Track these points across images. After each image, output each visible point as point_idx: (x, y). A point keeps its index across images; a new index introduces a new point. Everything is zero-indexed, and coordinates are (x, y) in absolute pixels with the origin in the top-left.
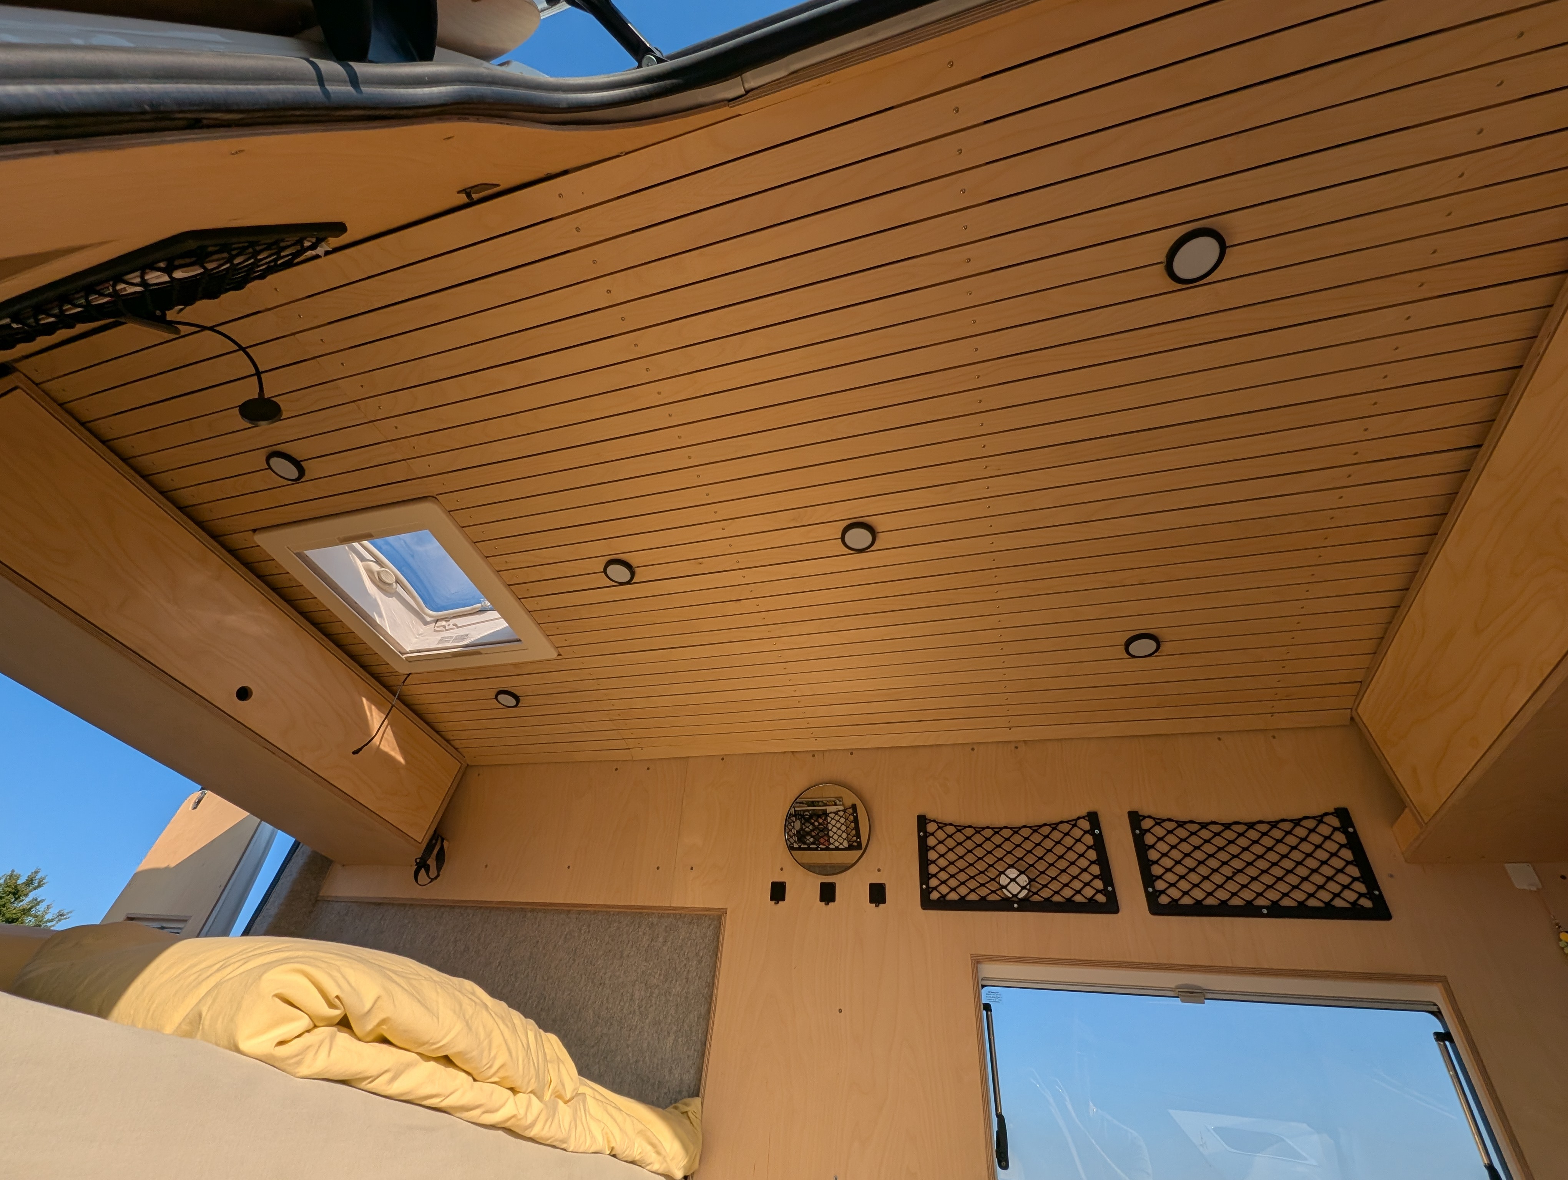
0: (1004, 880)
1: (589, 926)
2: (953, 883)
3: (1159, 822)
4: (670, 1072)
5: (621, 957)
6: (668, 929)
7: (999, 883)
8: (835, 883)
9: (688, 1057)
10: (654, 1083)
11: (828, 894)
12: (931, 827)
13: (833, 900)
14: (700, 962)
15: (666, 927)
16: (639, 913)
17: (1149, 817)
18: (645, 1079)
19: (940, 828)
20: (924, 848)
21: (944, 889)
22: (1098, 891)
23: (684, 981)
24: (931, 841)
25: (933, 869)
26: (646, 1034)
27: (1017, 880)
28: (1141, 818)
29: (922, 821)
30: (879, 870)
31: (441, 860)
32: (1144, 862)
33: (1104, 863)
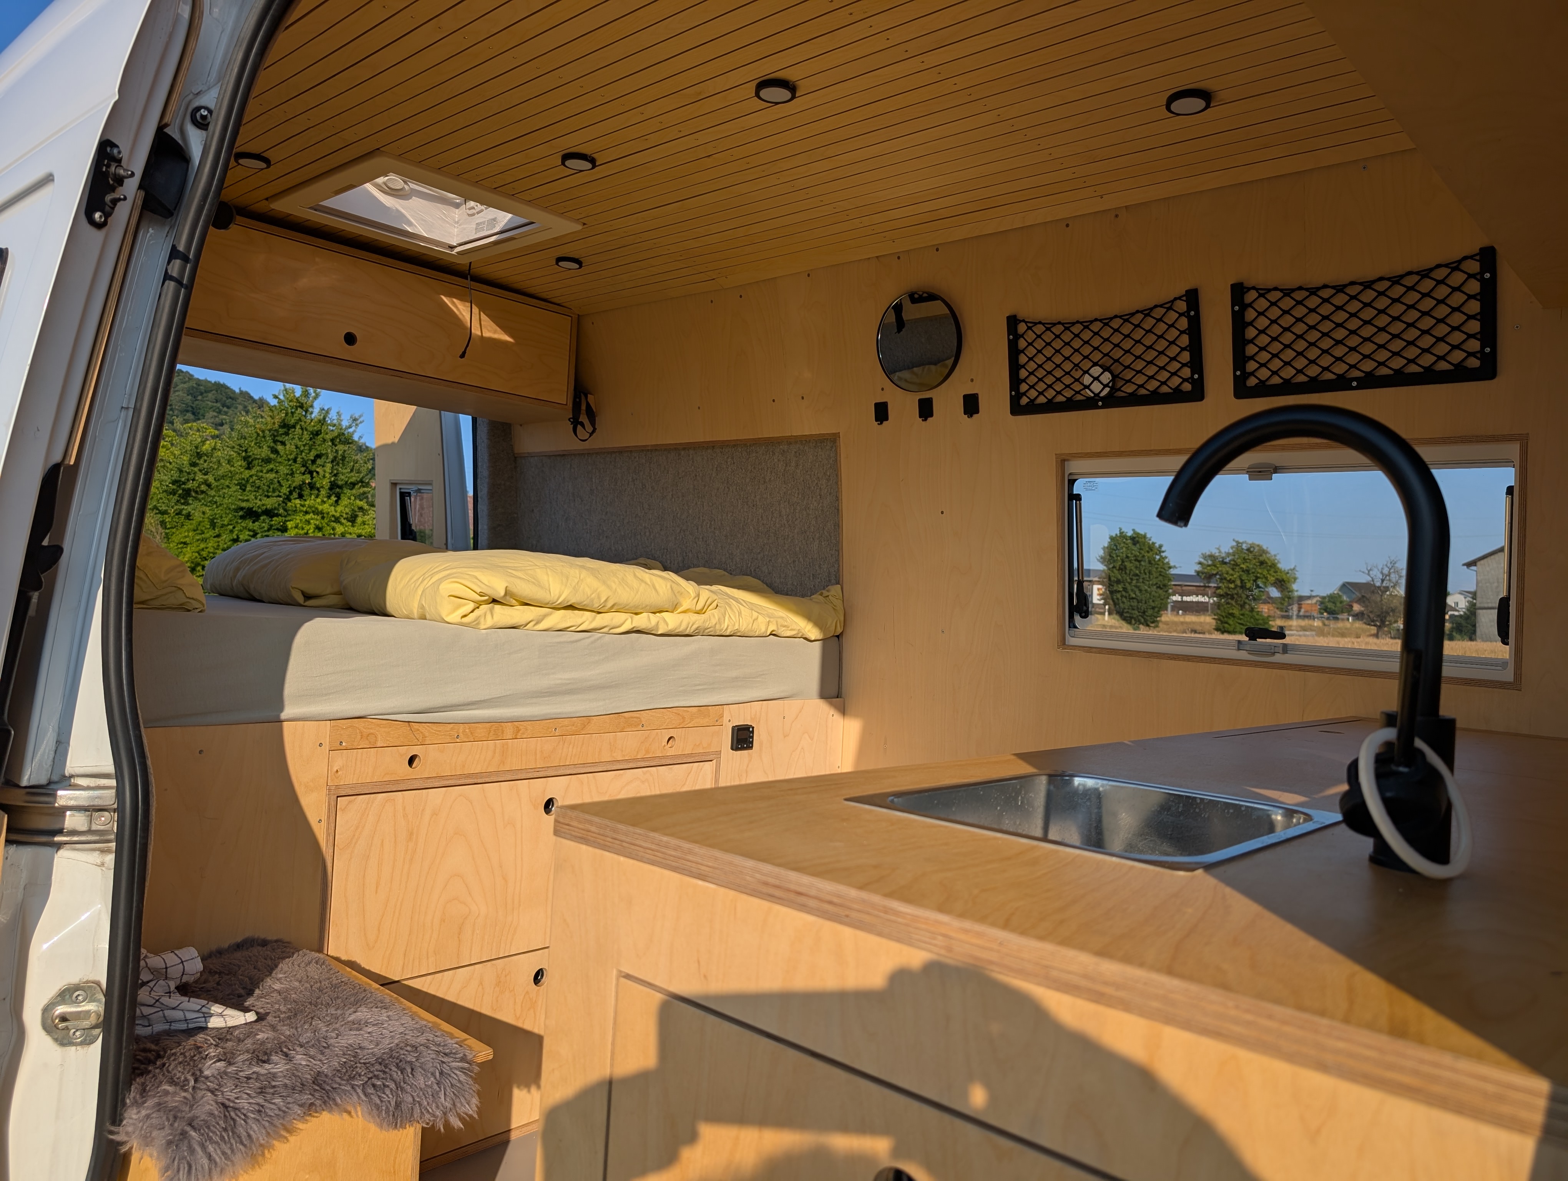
0: (1087, 380)
2: (1041, 386)
3: (1263, 293)
4: (820, 567)
7: (1083, 384)
8: (932, 398)
10: (810, 576)
11: (926, 410)
12: (1022, 328)
13: (931, 415)
14: (828, 480)
16: (771, 443)
17: (1254, 288)
18: (802, 573)
19: (1029, 328)
20: (1014, 352)
21: (1033, 394)
22: (1185, 380)
23: (819, 497)
24: (1022, 344)
25: (1023, 374)
26: (796, 541)
27: (1100, 378)
28: (1245, 290)
29: (1013, 322)
30: (972, 380)
31: (592, 415)
32: (1239, 342)
33: (1196, 348)
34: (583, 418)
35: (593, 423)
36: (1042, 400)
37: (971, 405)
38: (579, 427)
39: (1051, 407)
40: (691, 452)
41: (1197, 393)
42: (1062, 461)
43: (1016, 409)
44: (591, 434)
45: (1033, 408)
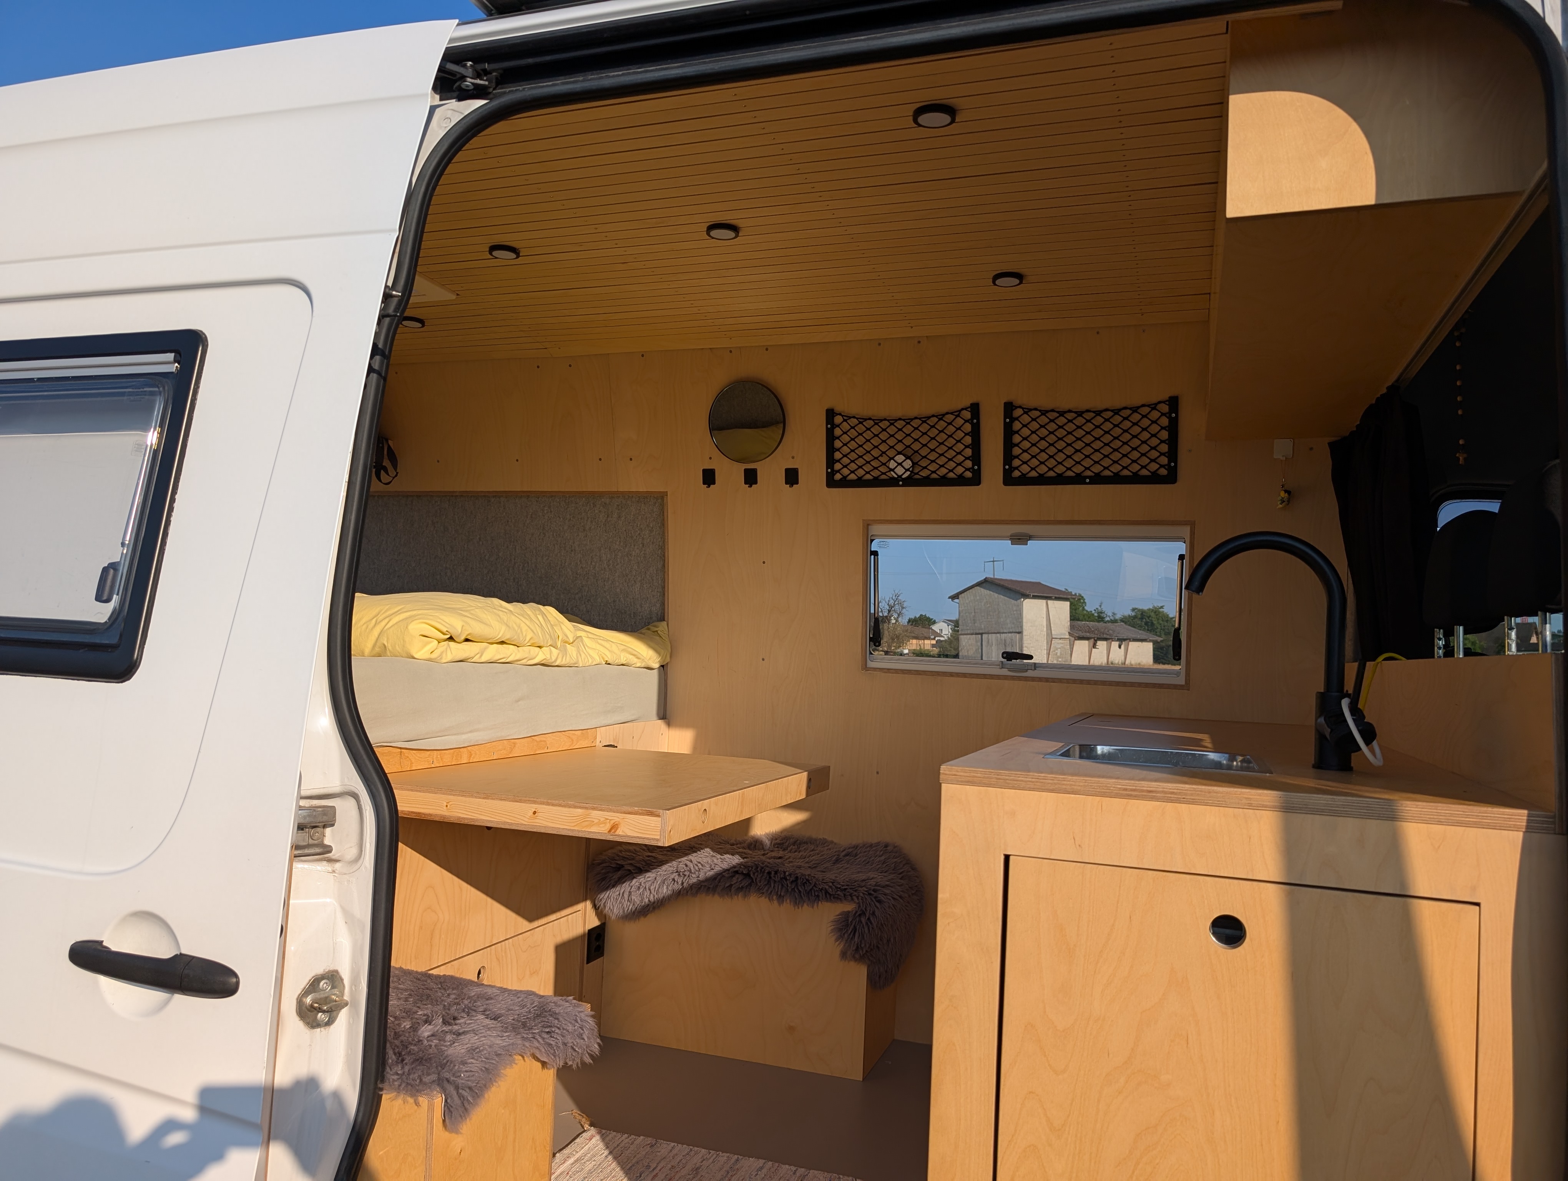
0: (892, 465)
1: (549, 507)
2: (853, 466)
3: (1027, 411)
4: (641, 607)
5: (584, 530)
6: (620, 507)
7: (888, 467)
8: (756, 469)
9: (653, 596)
10: (630, 614)
11: (751, 478)
12: (838, 419)
13: (756, 483)
14: (651, 531)
15: (618, 505)
16: (593, 496)
17: (1020, 407)
18: (623, 611)
19: (845, 420)
20: (831, 438)
21: (845, 472)
22: (967, 469)
23: (641, 545)
24: (838, 432)
25: (837, 455)
26: (617, 584)
27: (903, 464)
28: (1014, 408)
29: (831, 414)
30: (793, 458)
31: (396, 462)
32: (1008, 445)
33: (976, 446)
34: (386, 463)
35: (395, 467)
36: (853, 477)
37: (792, 477)
38: (382, 471)
39: (860, 483)
40: (503, 499)
41: (976, 480)
42: (867, 525)
43: (831, 483)
44: (392, 479)
45: (845, 483)
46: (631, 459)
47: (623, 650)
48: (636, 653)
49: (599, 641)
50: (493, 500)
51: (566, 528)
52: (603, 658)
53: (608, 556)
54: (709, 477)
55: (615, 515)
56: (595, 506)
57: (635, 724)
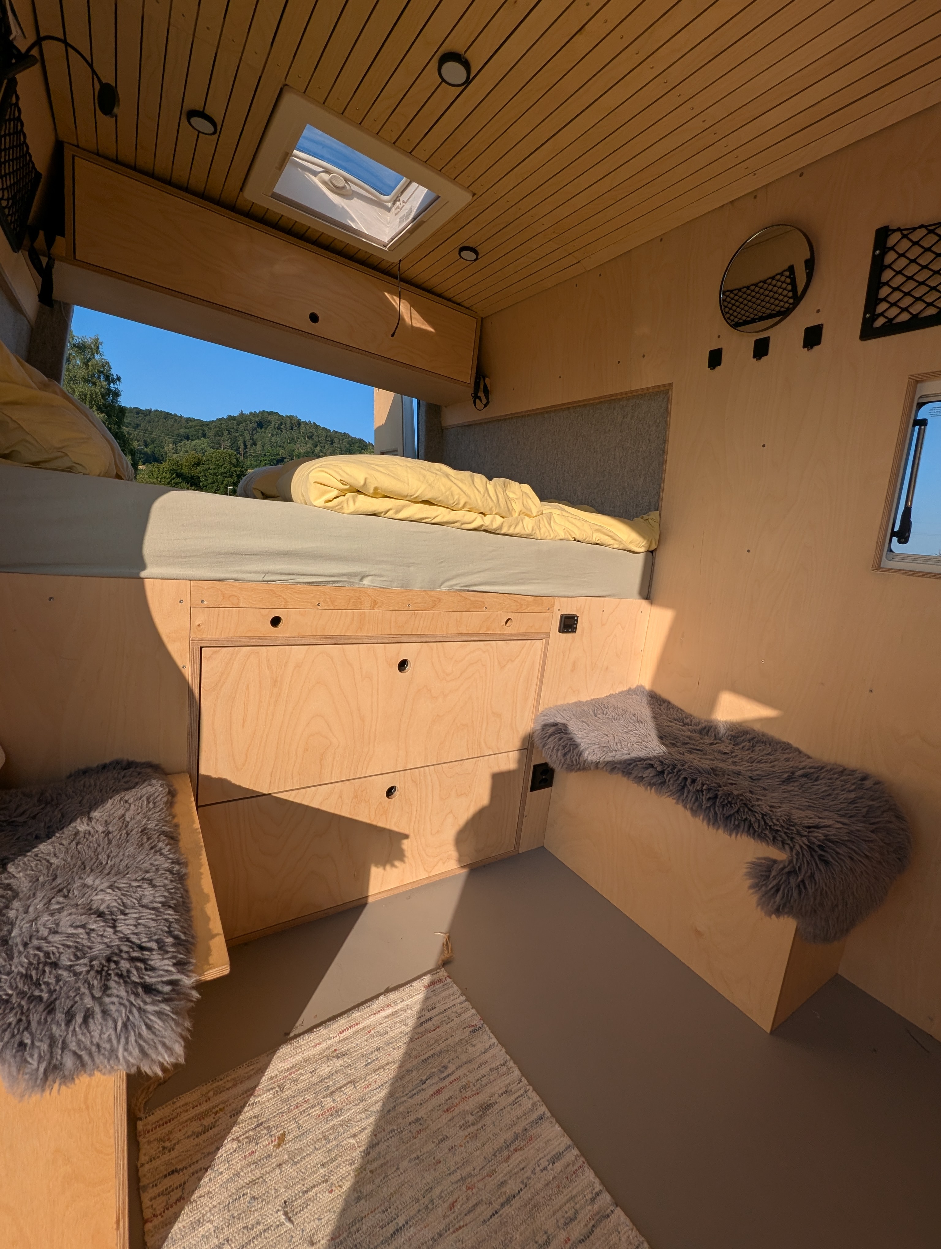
1: (582, 416)
2: (906, 302)
4: (643, 498)
5: (605, 432)
6: (634, 405)
8: (769, 337)
9: (654, 489)
10: (633, 504)
11: (761, 349)
12: (893, 239)
13: (766, 354)
14: (658, 427)
15: (632, 404)
16: (611, 400)
19: (904, 237)
20: (877, 269)
21: (893, 312)
23: (648, 441)
24: (890, 257)
25: (884, 291)
26: (626, 478)
29: (883, 234)
30: (819, 311)
31: (486, 392)
34: (481, 394)
35: (487, 398)
36: (904, 317)
37: (813, 337)
38: (478, 400)
39: (915, 324)
40: (552, 414)
42: (916, 381)
43: (868, 333)
44: (485, 406)
45: (890, 329)
46: (644, 356)
47: (597, 530)
48: (611, 534)
49: (571, 519)
50: (546, 416)
51: (592, 432)
52: (570, 535)
53: (621, 454)
54: (715, 359)
55: (629, 416)
56: (614, 409)
57: (606, 599)
